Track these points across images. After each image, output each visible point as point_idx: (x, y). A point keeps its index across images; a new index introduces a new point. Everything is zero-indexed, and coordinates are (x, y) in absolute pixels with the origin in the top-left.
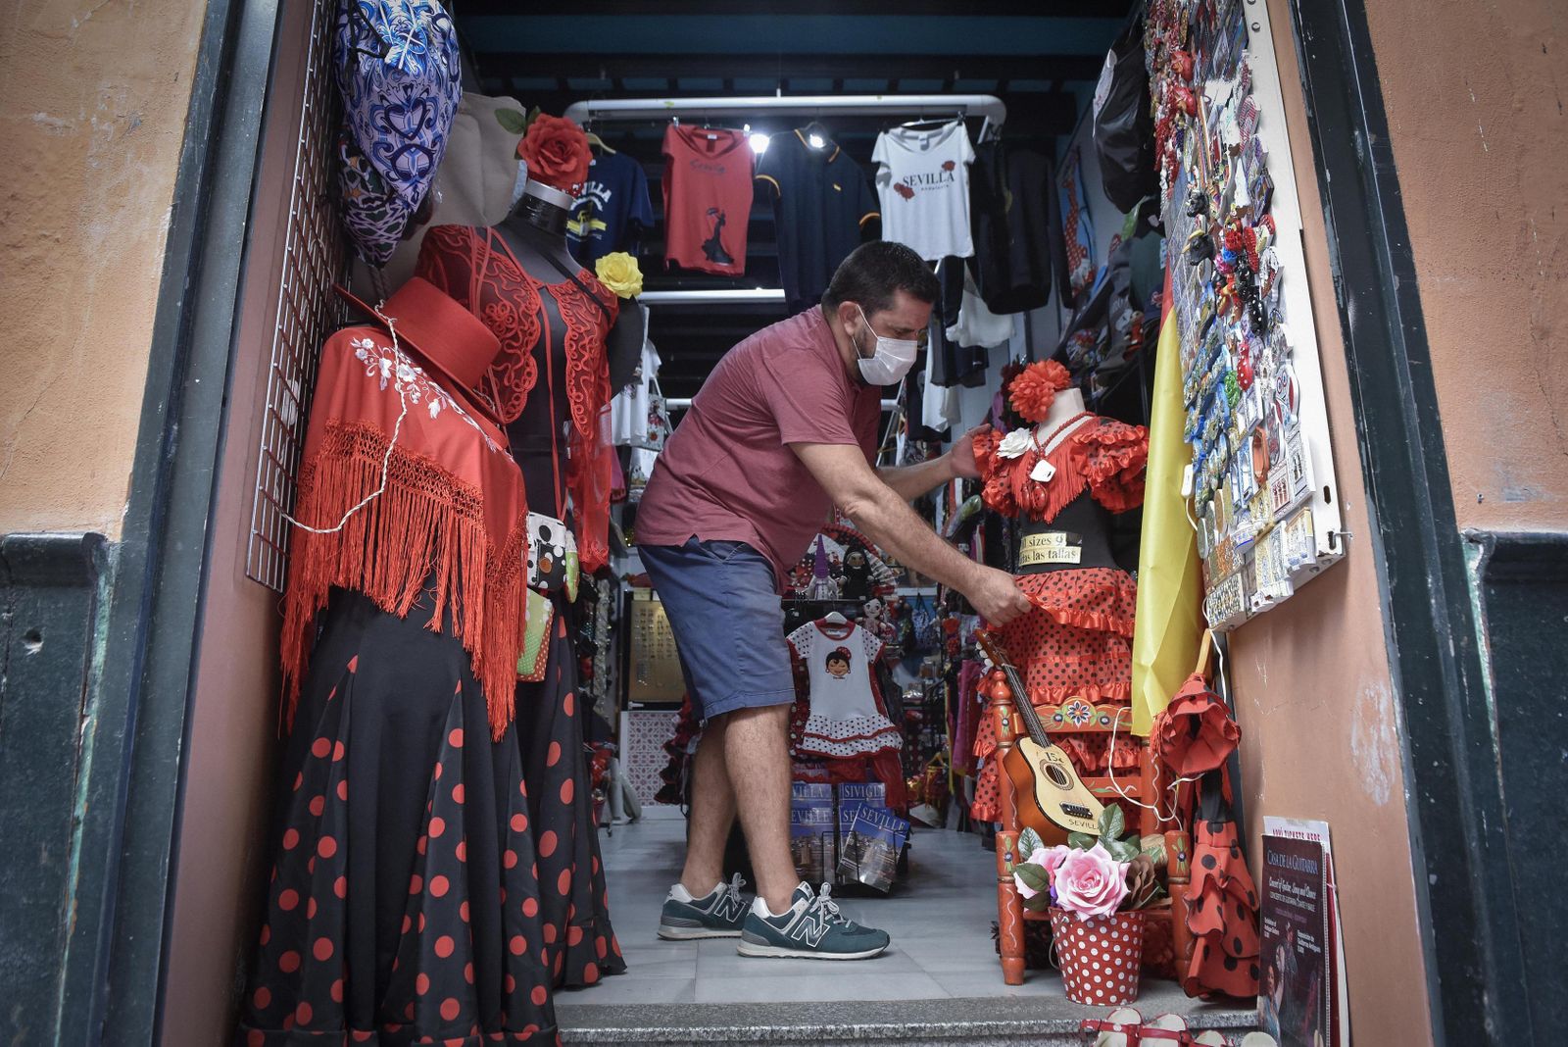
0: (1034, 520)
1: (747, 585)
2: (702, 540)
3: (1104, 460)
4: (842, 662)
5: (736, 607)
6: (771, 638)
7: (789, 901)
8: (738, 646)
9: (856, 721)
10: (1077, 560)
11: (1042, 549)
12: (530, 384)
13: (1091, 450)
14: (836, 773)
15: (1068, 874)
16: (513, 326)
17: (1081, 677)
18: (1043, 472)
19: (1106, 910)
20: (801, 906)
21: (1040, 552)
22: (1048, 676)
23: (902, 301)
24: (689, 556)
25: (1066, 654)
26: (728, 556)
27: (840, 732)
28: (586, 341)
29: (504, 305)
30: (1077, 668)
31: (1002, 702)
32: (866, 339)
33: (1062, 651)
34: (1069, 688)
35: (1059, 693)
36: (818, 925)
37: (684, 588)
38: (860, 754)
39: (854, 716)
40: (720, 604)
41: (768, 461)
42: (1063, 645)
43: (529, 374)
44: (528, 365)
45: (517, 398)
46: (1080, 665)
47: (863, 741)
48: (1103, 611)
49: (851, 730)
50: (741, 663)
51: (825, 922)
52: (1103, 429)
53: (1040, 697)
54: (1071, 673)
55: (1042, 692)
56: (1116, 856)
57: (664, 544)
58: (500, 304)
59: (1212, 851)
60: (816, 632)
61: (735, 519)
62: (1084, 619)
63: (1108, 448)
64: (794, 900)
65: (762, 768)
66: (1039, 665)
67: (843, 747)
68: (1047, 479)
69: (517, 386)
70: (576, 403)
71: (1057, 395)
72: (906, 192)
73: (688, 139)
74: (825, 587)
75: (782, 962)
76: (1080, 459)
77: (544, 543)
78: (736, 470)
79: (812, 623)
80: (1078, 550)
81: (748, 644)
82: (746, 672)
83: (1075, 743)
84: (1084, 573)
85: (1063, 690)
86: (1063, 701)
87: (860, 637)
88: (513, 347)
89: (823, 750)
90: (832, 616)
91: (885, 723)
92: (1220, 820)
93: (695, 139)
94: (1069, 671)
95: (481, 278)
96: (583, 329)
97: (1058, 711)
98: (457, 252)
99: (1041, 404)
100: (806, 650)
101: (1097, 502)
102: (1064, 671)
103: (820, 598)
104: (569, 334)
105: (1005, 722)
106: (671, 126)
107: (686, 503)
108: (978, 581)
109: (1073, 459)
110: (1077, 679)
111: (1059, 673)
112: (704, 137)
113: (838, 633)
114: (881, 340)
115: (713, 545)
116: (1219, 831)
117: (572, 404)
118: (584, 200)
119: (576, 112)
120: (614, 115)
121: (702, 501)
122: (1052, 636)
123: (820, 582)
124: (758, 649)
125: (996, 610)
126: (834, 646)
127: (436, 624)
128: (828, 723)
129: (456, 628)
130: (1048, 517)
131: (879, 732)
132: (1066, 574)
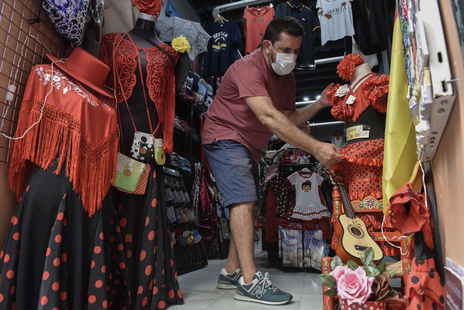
0: (349, 122)
1: (234, 156)
2: (217, 140)
3: (376, 90)
4: (308, 186)
5: (230, 165)
6: (244, 176)
7: (252, 279)
8: (231, 180)
9: (312, 207)
10: (367, 136)
11: (353, 133)
12: (134, 84)
13: (371, 88)
14: (305, 226)
15: (343, 281)
16: (125, 63)
17: (371, 187)
18: (351, 100)
19: (360, 301)
20: (256, 281)
21: (352, 134)
22: (356, 188)
23: (284, 36)
24: (215, 147)
25: (364, 177)
26: (227, 145)
27: (307, 211)
28: (156, 66)
29: (122, 56)
30: (369, 183)
31: (336, 199)
32: (273, 55)
33: (362, 177)
34: (366, 193)
35: (361, 195)
36: (261, 290)
37: (214, 159)
38: (314, 220)
39: (312, 205)
40: (225, 164)
41: (240, 108)
42: (362, 174)
43: (133, 81)
44: (133, 77)
45: (129, 90)
46: (370, 182)
47: (315, 215)
48: (379, 158)
49: (311, 211)
50: (233, 186)
51: (264, 288)
52: (376, 78)
53: (354, 197)
54: (366, 186)
55: (354, 195)
56: (368, 274)
57: (207, 143)
58: (120, 56)
59: (417, 274)
60: (298, 175)
61: (231, 131)
62: (369, 162)
63: (378, 85)
64: (253, 279)
65: (241, 226)
66: (353, 183)
67: (307, 217)
68: (352, 103)
69: (129, 85)
70: (151, 90)
71: (357, 67)
72: (328, 16)
73: (252, 12)
74: (303, 159)
75: (249, 303)
76: (366, 92)
77: (143, 143)
78: (229, 112)
79: (296, 172)
80: (368, 132)
81: (235, 178)
82: (235, 189)
83: (370, 217)
84: (371, 142)
85: (363, 194)
86: (363, 198)
87: (315, 176)
88: (126, 71)
89: (300, 218)
90: (305, 170)
91: (325, 208)
92: (423, 258)
93: (254, 12)
94: (366, 185)
95: (116, 48)
96: (154, 62)
97: (361, 203)
98: (109, 41)
99: (350, 72)
100: (294, 182)
101: (376, 110)
102: (363, 185)
103: (301, 164)
104: (149, 64)
105: (337, 208)
106: (246, 9)
107: (212, 127)
108: (317, 149)
109: (363, 93)
110: (369, 189)
111: (361, 186)
112: (257, 10)
113: (307, 175)
114: (278, 54)
115: (221, 142)
116: (422, 263)
117: (149, 89)
118: (220, 38)
119: (216, 10)
120: (227, 9)
121: (219, 126)
122: (358, 170)
123: (301, 158)
124: (239, 180)
125: (326, 161)
126: (305, 180)
127: (57, 172)
128: (302, 208)
129: (67, 173)
130: (354, 119)
131: (321, 211)
132: (363, 143)
